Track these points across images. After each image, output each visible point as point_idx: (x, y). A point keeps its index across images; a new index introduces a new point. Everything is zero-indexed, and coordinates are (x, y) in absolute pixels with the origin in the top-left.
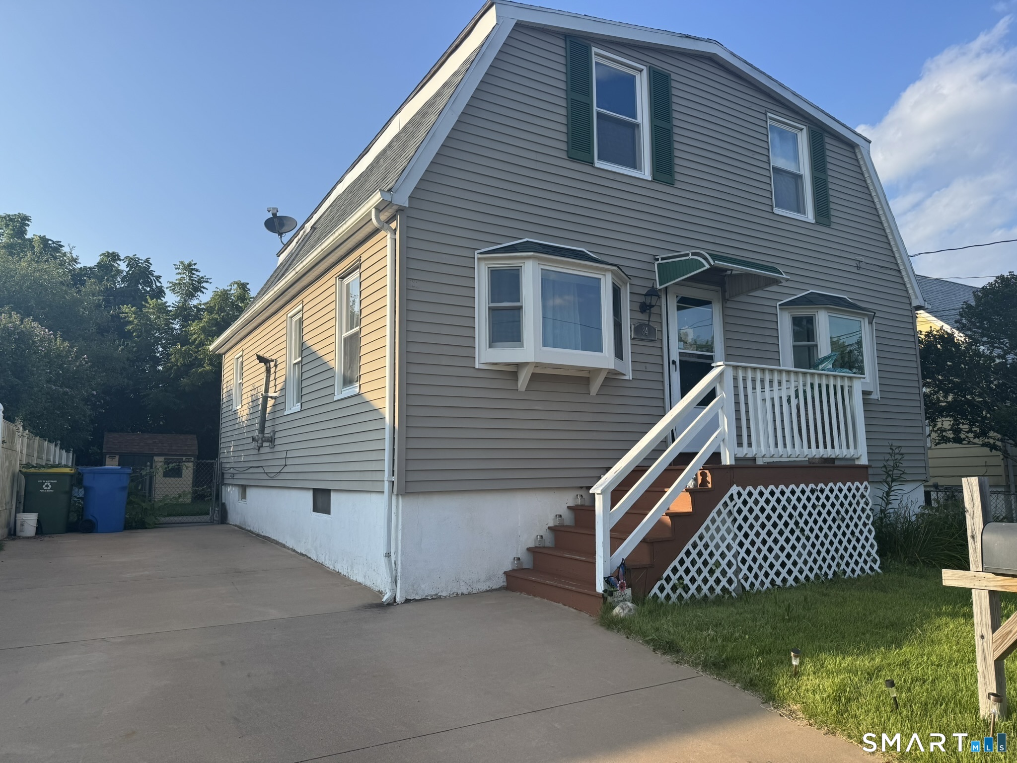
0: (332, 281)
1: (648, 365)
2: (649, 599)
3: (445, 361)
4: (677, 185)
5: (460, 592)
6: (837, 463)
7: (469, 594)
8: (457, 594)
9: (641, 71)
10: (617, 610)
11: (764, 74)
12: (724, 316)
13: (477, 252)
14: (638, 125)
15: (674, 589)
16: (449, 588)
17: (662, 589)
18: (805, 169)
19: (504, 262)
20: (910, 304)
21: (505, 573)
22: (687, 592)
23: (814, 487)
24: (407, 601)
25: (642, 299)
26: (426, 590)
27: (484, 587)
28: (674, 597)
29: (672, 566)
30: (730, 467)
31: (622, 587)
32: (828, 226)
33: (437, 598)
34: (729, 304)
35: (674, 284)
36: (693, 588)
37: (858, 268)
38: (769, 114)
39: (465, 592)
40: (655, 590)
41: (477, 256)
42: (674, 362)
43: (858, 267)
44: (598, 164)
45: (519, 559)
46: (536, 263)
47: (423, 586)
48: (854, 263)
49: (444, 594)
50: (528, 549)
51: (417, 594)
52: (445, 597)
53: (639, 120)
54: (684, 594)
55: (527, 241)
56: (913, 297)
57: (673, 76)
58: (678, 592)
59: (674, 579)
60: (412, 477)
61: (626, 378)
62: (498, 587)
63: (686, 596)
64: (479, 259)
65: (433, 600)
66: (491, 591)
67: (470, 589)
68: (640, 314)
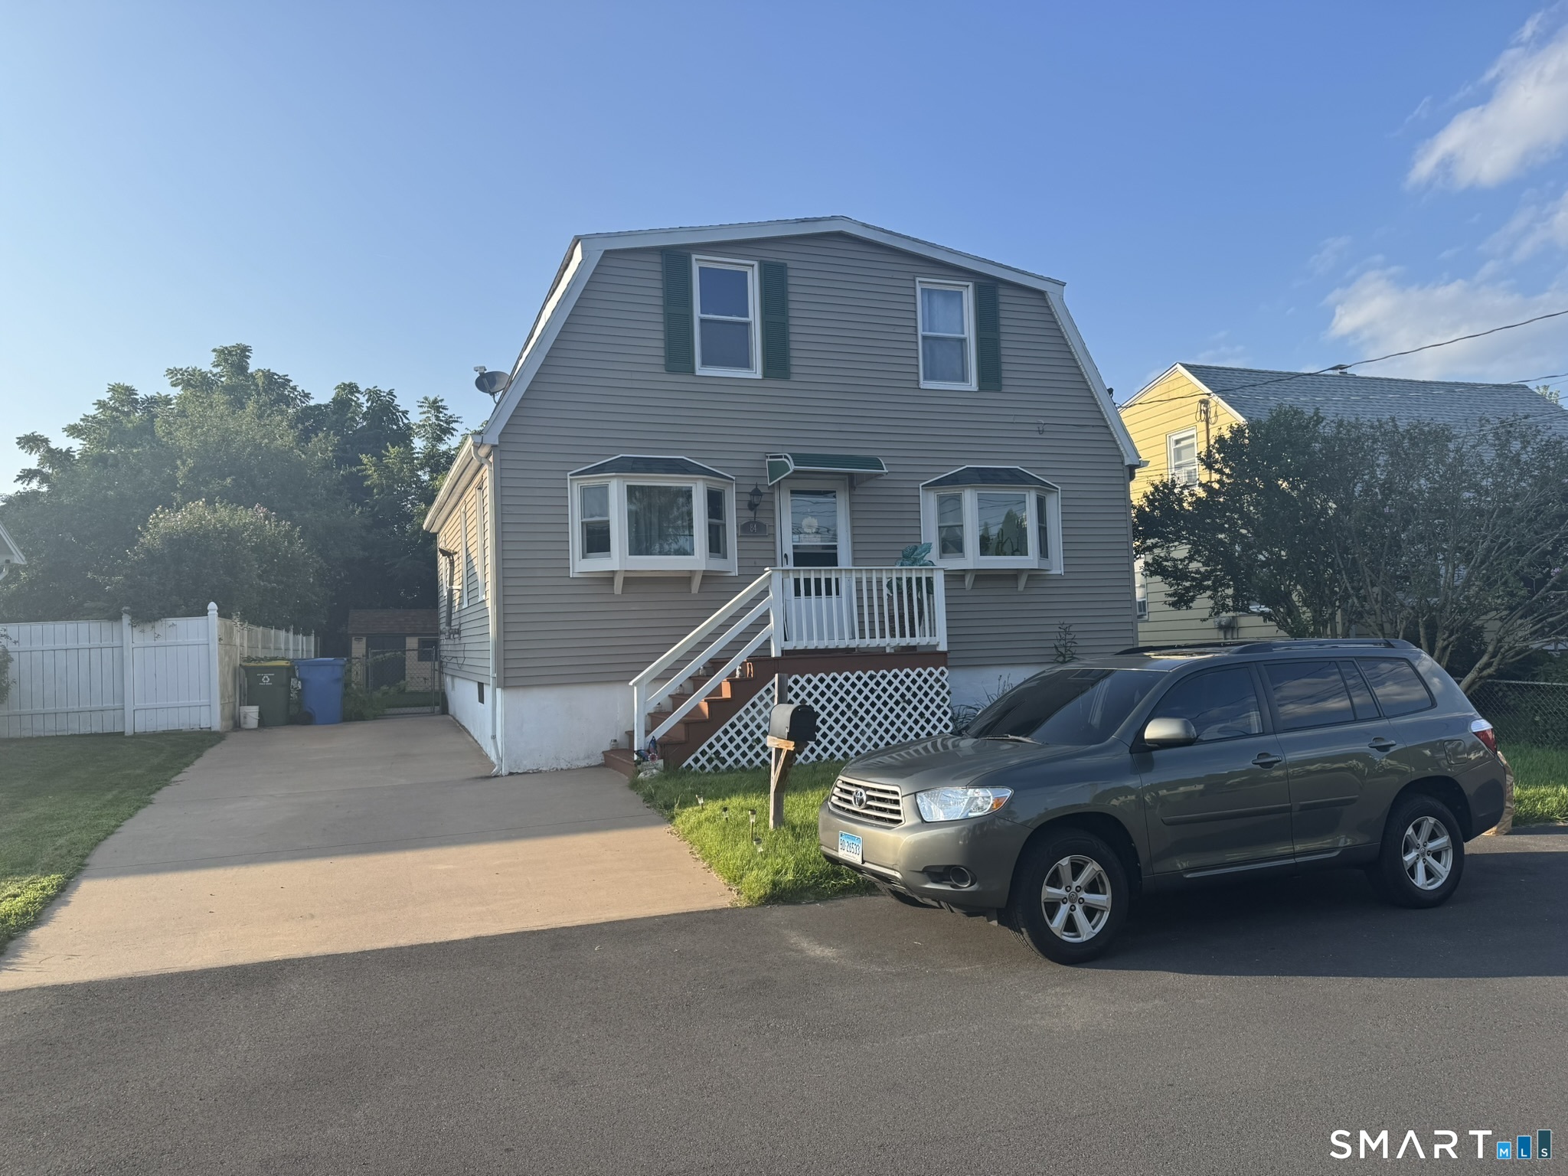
0: (473, 492)
1: (757, 560)
2: (683, 768)
3: (540, 573)
4: (794, 378)
5: (559, 768)
6: (919, 650)
7: (569, 769)
8: (557, 770)
9: (753, 266)
10: (642, 775)
11: (908, 238)
12: (852, 504)
13: (569, 474)
14: (747, 325)
15: (710, 761)
16: (550, 764)
17: (696, 760)
18: (970, 333)
19: (594, 480)
20: (1123, 463)
21: (603, 752)
22: (723, 764)
23: (873, 673)
24: (511, 774)
25: (748, 498)
26: (528, 765)
27: (583, 764)
28: (709, 767)
29: (708, 742)
30: (776, 659)
31: (653, 758)
32: (999, 390)
33: (539, 772)
34: (858, 492)
35: (784, 478)
36: (730, 761)
37: (1041, 432)
38: (918, 279)
39: (565, 767)
40: (690, 761)
41: (569, 477)
42: (786, 556)
43: (1039, 431)
44: (700, 371)
45: (615, 741)
46: (621, 481)
47: (525, 762)
48: (1035, 428)
49: (544, 769)
50: (626, 732)
51: (519, 768)
52: (546, 771)
53: (751, 318)
54: (720, 765)
55: (622, 457)
56: (1125, 455)
57: (790, 264)
58: (714, 763)
59: (710, 752)
60: (510, 674)
61: (733, 574)
62: (596, 764)
63: (723, 767)
64: (571, 479)
65: (534, 775)
66: (590, 767)
67: (569, 765)
68: (749, 511)
